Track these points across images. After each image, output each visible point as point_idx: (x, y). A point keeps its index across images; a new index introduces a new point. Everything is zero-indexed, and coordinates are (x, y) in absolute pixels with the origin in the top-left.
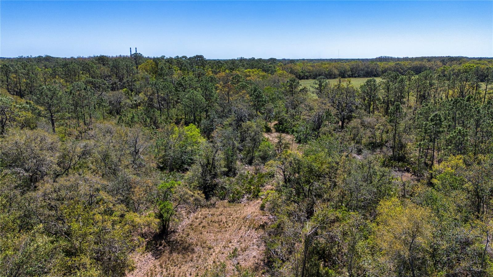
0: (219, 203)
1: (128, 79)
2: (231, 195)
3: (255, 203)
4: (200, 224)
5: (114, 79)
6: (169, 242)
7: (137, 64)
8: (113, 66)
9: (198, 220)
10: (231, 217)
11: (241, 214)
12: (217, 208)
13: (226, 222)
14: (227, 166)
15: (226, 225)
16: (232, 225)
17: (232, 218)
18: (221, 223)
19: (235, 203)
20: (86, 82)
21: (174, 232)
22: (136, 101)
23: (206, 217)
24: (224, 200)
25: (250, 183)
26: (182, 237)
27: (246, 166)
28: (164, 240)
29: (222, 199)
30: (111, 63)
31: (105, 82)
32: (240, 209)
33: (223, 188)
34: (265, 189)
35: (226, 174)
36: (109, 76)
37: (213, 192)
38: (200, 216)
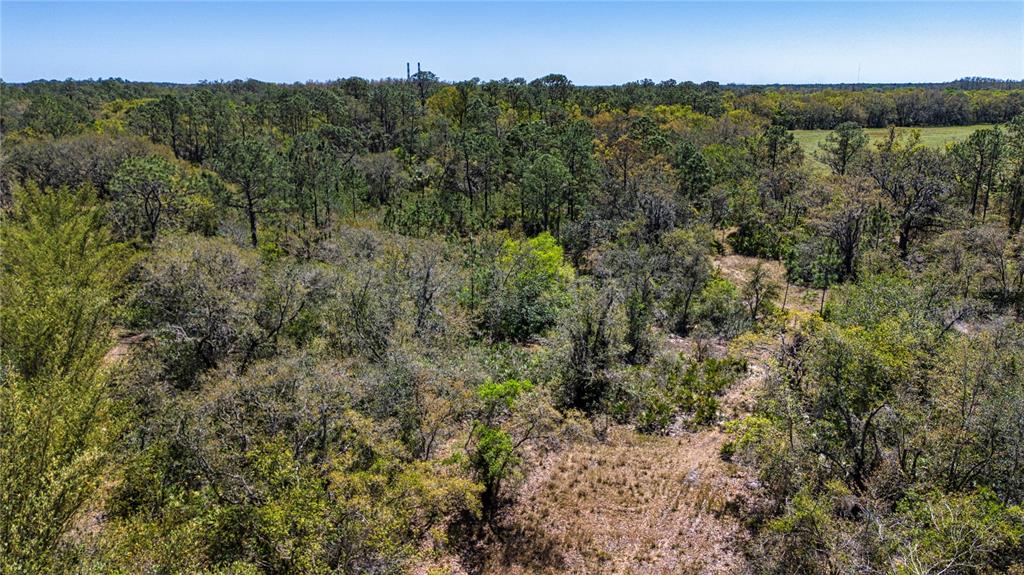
0: (614, 431)
1: (403, 128)
2: (644, 414)
3: (706, 440)
4: (571, 486)
5: (376, 126)
6: (501, 529)
7: (423, 96)
8: (375, 100)
9: (566, 475)
10: (649, 473)
11: (671, 468)
12: (611, 445)
13: (637, 486)
14: (631, 339)
15: (636, 495)
16: (653, 497)
17: (652, 477)
18: (625, 488)
19: (653, 434)
20: (322, 132)
21: (511, 502)
22: (420, 175)
23: (586, 468)
24: (626, 423)
25: (686, 383)
26: (530, 519)
27: (671, 337)
28: (489, 522)
29: (624, 421)
30: (370, 94)
31: (360, 133)
32: (668, 453)
33: (621, 393)
34: (726, 402)
35: (630, 359)
36: (367, 121)
37: (598, 402)
38: (569, 463)
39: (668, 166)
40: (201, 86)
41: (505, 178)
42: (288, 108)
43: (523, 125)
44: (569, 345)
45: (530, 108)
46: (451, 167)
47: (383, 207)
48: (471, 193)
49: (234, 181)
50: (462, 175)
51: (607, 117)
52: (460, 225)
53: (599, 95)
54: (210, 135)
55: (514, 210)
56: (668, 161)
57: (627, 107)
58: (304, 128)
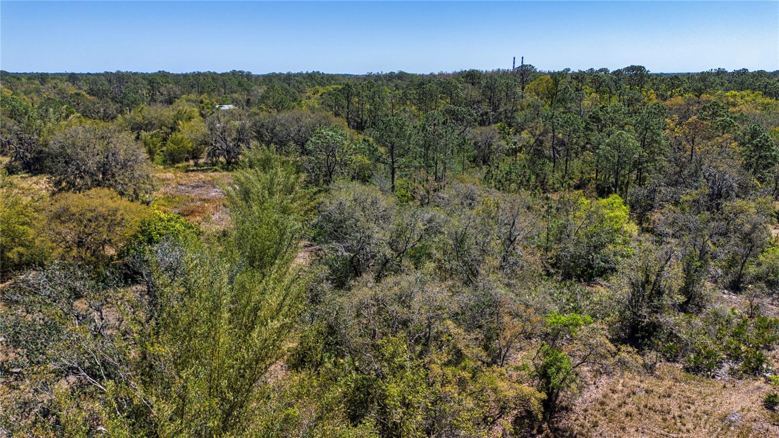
0: (663, 367)
1: (505, 108)
2: (692, 356)
3: (751, 387)
4: (620, 406)
5: (485, 107)
6: (557, 429)
7: (523, 83)
8: (486, 87)
9: (615, 396)
10: (693, 408)
11: (714, 406)
12: (658, 377)
13: (680, 417)
14: (685, 291)
15: (679, 424)
16: (695, 428)
17: (695, 411)
18: (669, 417)
19: (700, 375)
20: (446, 111)
21: (567, 409)
22: (515, 143)
23: (634, 393)
24: (674, 361)
25: (735, 335)
26: (582, 426)
27: (724, 293)
28: (548, 422)
30: (483, 83)
31: (473, 112)
32: (712, 394)
33: (671, 336)
34: (774, 357)
35: (683, 308)
36: (479, 102)
37: (649, 339)
38: (620, 387)
39: (734, 144)
40: (368, 77)
41: (584, 148)
42: (424, 93)
43: (603, 107)
44: (627, 290)
45: (611, 92)
46: (540, 138)
47: (484, 167)
48: (555, 159)
49: (384, 145)
50: (548, 144)
51: (679, 100)
52: (543, 183)
53: (674, 81)
54: (370, 111)
55: (589, 174)
56: (735, 139)
57: (699, 92)
58: (433, 107)
